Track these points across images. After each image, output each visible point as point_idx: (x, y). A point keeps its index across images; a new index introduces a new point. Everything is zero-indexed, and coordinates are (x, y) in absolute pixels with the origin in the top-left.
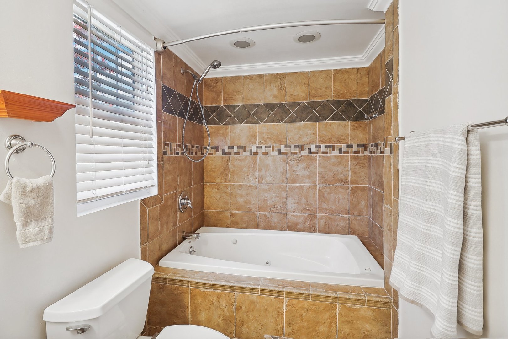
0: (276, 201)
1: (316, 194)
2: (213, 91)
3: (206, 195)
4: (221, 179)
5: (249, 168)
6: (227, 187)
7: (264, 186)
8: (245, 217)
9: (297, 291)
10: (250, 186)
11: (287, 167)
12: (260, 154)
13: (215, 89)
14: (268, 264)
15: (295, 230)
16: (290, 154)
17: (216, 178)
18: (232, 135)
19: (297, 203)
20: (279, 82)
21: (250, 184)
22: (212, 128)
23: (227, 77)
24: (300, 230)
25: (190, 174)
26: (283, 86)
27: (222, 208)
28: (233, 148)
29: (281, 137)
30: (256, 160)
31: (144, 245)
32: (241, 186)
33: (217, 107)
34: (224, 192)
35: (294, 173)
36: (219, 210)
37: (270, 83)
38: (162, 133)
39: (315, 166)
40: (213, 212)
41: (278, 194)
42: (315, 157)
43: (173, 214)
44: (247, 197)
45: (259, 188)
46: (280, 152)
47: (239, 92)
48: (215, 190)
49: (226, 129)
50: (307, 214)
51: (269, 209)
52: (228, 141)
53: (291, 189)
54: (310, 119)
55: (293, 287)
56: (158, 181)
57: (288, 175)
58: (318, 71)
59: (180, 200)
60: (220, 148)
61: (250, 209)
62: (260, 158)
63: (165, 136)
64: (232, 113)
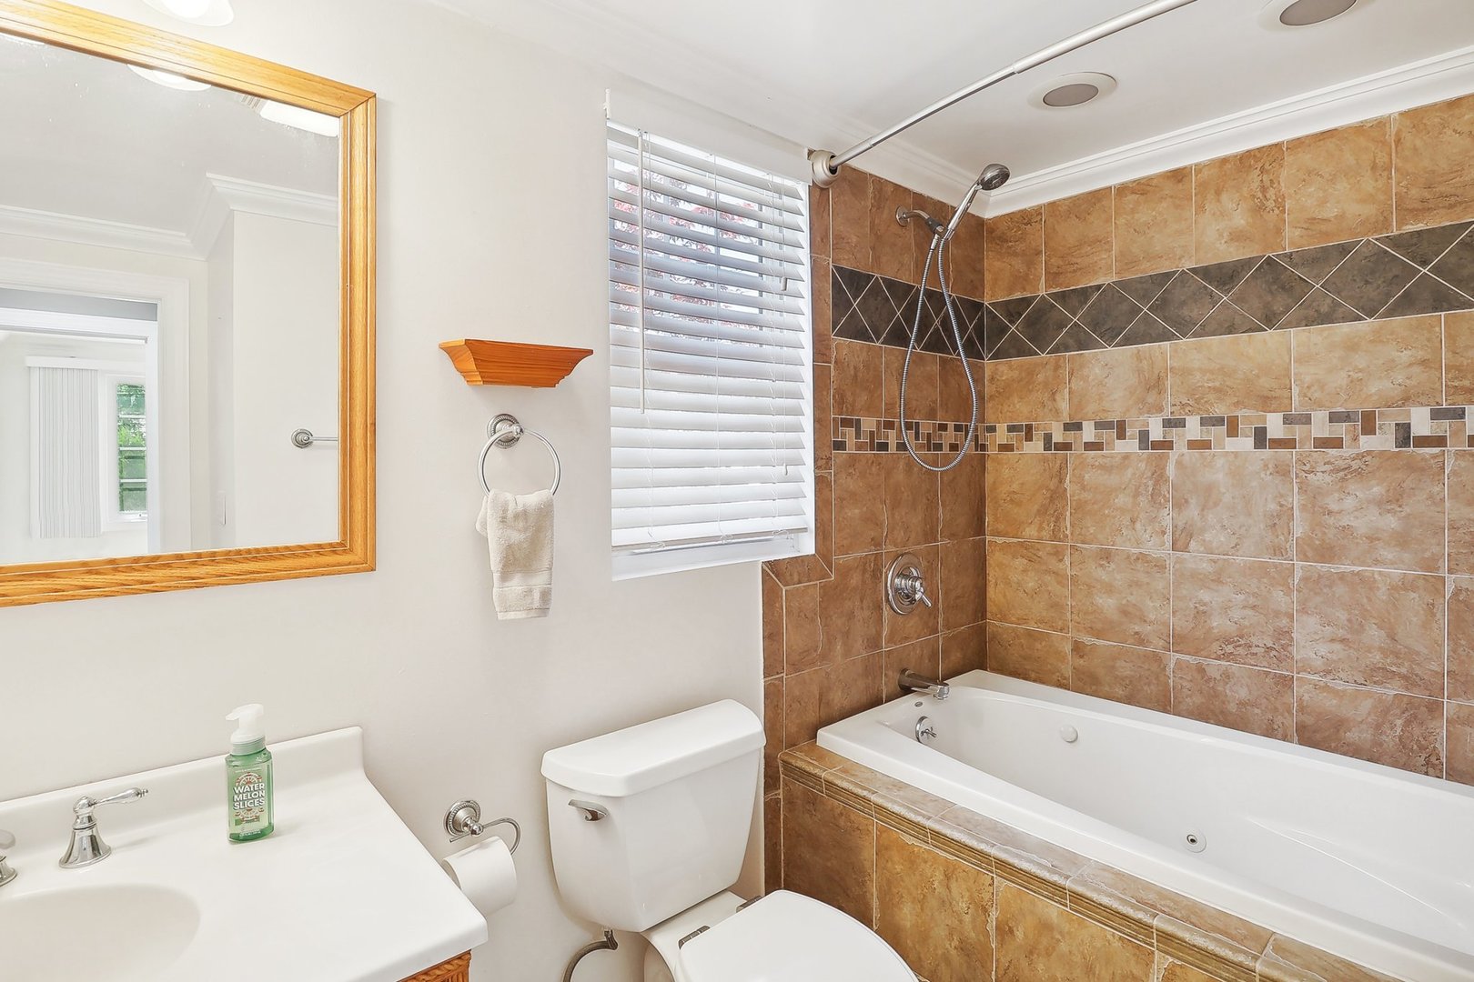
0: (1247, 623)
1: (1439, 615)
2: (1015, 254)
3: (992, 574)
4: (1041, 529)
5: (1136, 494)
6: (1058, 554)
7: (1196, 559)
8: (1123, 664)
9: (1200, 941)
10: (1141, 557)
11: (1296, 498)
12: (1180, 448)
13: (1020, 247)
14: (1194, 845)
15: (1333, 745)
16: (1309, 447)
17: (1023, 522)
18: (1076, 384)
19: (1343, 641)
20: (1254, 178)
21: (1142, 551)
22: (1010, 368)
23: (1059, 200)
24: (1355, 752)
25: (931, 506)
26: (1271, 193)
27: (1041, 621)
28: (1078, 427)
29: (1265, 383)
30: (1164, 468)
31: (774, 677)
32: (1106, 556)
33: (1026, 302)
34: (1048, 572)
35: (1331, 521)
36: (1032, 627)
37: (1218, 193)
38: (828, 393)
39: (1431, 497)
40: (1013, 629)
41: (1255, 595)
42: (1434, 456)
43: (867, 613)
44: (1132, 594)
45: (1177, 566)
46: (1260, 438)
47: (1100, 241)
48: (1020, 563)
49: (1057, 367)
50: (1391, 691)
51: (1215, 647)
52: (1064, 405)
53: (1314, 583)
54: (1407, 304)
55: (1191, 923)
56: (816, 520)
57: (1299, 529)
58: (1436, 104)
59: (891, 579)
60: (1037, 429)
61: (1140, 639)
62: (1179, 463)
63: (841, 401)
64: (1074, 315)
